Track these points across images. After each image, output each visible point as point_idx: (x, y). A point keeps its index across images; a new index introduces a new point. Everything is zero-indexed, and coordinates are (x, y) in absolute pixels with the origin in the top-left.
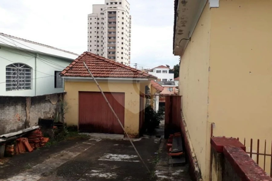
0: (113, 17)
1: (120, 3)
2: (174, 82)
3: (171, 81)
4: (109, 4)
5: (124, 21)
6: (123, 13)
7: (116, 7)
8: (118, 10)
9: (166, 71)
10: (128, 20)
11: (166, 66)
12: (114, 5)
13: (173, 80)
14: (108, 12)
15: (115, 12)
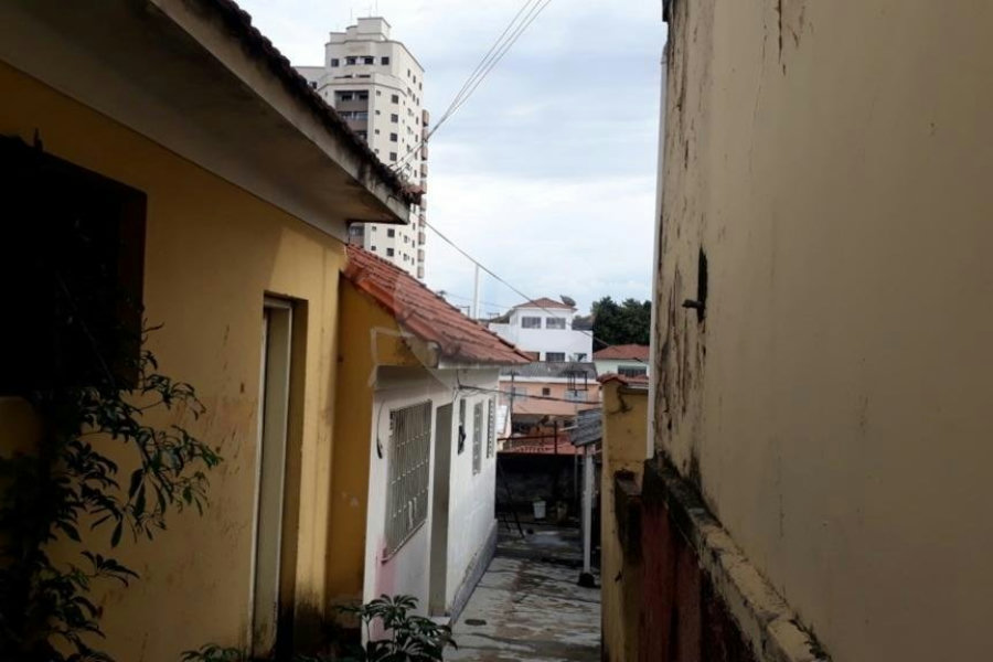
0: (356, 113)
1: (385, 61)
2: (592, 366)
3: (583, 360)
4: (343, 62)
5: (401, 130)
6: (395, 99)
7: (368, 76)
8: (377, 88)
9: (561, 323)
10: (418, 129)
11: (561, 301)
12: (360, 68)
13: (589, 359)
14: (338, 93)
15: (364, 95)
